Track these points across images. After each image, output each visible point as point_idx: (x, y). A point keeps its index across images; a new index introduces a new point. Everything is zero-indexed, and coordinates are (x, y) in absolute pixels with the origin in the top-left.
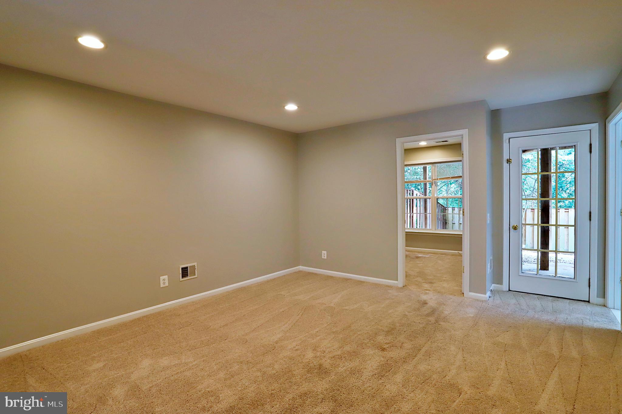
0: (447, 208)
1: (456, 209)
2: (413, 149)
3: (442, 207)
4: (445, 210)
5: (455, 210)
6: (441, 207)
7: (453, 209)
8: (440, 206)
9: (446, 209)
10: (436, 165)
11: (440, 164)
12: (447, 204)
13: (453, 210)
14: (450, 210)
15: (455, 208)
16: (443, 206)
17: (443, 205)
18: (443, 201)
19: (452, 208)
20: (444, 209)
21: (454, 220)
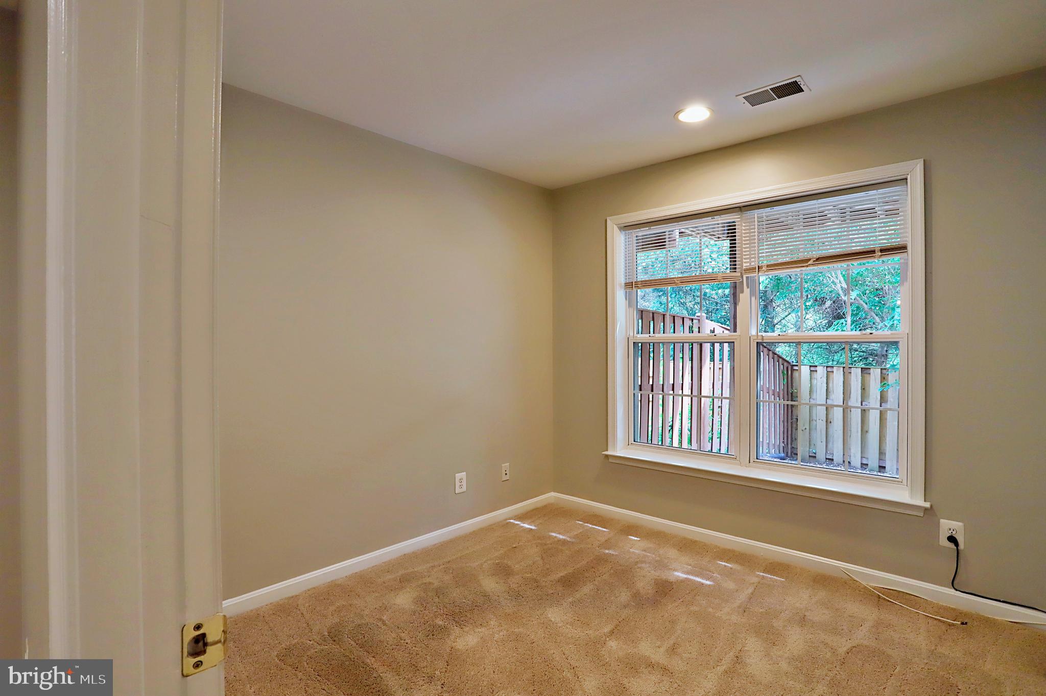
0: (797, 365)
1: (819, 369)
2: (678, 158)
3: (785, 364)
4: (793, 370)
5: (816, 371)
6: (781, 364)
7: (813, 368)
8: (778, 361)
9: (795, 368)
10: (756, 213)
11: (768, 210)
12: (798, 355)
13: (811, 371)
14: (805, 370)
15: (816, 366)
16: (788, 362)
17: (788, 359)
18: (787, 348)
19: (810, 366)
20: (789, 370)
21: (815, 394)
